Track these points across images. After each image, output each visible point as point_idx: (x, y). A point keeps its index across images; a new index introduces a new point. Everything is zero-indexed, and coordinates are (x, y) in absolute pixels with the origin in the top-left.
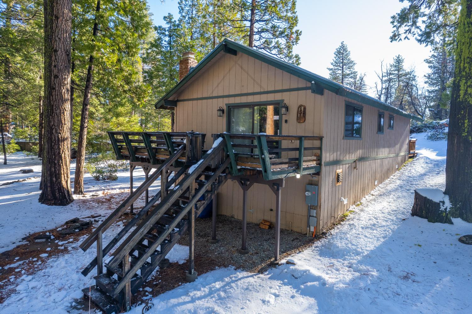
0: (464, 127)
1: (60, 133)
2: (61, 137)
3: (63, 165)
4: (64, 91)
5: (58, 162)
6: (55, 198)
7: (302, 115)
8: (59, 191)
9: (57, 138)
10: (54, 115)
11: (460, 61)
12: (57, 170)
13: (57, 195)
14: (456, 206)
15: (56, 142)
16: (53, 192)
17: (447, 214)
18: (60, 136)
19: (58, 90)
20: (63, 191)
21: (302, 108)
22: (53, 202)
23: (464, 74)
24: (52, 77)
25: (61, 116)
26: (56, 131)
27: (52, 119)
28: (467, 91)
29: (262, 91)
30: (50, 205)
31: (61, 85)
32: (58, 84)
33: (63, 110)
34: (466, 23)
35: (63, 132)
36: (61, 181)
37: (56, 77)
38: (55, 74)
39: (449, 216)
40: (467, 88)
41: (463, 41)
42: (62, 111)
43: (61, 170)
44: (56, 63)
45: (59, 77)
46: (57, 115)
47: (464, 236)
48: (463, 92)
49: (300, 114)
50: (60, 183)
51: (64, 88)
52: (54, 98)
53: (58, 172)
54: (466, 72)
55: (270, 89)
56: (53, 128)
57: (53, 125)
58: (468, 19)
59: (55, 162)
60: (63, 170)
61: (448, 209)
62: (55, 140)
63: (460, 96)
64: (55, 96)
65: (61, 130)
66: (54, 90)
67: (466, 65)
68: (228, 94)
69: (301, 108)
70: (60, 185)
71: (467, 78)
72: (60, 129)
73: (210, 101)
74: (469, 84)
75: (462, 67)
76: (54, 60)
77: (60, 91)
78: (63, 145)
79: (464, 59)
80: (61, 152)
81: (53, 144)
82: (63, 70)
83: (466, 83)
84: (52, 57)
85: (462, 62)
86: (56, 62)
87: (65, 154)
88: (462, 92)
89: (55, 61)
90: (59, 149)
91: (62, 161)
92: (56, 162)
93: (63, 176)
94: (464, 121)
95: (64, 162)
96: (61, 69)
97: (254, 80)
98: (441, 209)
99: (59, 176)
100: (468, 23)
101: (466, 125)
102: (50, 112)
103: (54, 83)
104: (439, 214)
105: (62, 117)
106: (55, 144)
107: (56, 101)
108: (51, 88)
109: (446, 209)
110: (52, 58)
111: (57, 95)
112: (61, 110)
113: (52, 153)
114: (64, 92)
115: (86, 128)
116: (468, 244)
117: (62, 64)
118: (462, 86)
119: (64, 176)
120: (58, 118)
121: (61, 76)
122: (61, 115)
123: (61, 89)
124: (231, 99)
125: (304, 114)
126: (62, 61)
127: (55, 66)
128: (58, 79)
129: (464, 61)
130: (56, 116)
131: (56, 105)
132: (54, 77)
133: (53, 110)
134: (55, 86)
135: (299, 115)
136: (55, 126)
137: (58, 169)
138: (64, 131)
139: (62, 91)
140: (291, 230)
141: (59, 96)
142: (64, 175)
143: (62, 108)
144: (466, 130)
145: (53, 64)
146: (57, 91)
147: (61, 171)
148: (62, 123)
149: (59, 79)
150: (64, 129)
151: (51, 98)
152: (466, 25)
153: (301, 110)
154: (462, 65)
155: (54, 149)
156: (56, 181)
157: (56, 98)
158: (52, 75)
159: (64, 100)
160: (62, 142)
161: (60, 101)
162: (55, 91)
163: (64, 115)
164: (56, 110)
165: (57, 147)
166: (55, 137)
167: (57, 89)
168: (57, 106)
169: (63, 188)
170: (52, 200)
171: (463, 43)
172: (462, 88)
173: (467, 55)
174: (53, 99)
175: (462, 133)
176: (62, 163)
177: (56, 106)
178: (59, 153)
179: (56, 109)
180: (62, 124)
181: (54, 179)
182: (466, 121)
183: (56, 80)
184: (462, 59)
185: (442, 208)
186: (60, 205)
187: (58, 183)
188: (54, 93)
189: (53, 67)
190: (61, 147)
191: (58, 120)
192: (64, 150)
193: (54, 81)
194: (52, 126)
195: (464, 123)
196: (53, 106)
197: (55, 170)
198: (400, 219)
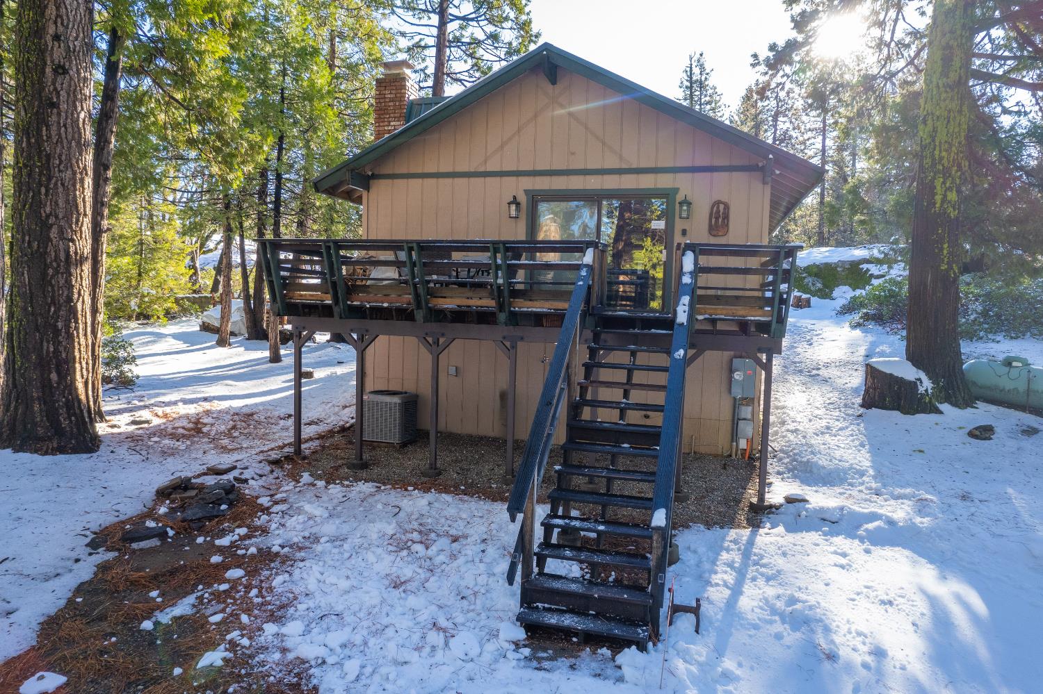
0: (943, 255)
1: (73, 241)
2: (76, 253)
3: (78, 333)
4: (82, 115)
5: (68, 327)
6: (59, 432)
7: (720, 220)
8: (68, 413)
9: (62, 256)
10: (56, 184)
11: (932, 146)
12: (61, 349)
13: (65, 424)
14: (938, 384)
15: (59, 266)
16: (52, 415)
17: (931, 399)
18: (72, 250)
19: (67, 112)
20: (77, 411)
21: (722, 207)
22: (55, 445)
23: (941, 168)
24: (48, 70)
25: (75, 190)
26: (61, 232)
27: (46, 195)
28: (945, 196)
29: (624, 166)
30: (46, 453)
31: (75, 96)
32: (68, 95)
33: (81, 173)
34: (941, 85)
35: (81, 237)
36: (74, 380)
37: (61, 70)
38: (56, 62)
39: (933, 400)
40: (945, 191)
41: (938, 113)
42: (78, 176)
43: (74, 348)
44: (61, 29)
45: (71, 73)
46: (63, 185)
47: (976, 429)
48: (941, 197)
49: (717, 219)
50: (72, 387)
51: (82, 109)
52: (53, 133)
53: (64, 355)
54: (943, 165)
55: (643, 165)
56: (52, 225)
57: (51, 214)
58: (945, 79)
59: (56, 326)
60: (79, 350)
61: (930, 391)
62: (55, 260)
63: (935, 204)
64: (59, 129)
65: (75, 231)
66: (55, 111)
67: (944, 154)
68: (531, 169)
69: (718, 208)
70: (70, 394)
71: (944, 175)
72: (71, 228)
73: (479, 181)
74: (948, 185)
75: (937, 157)
76: (53, 17)
77: (72, 114)
78: (80, 274)
79: (940, 142)
80: (76, 296)
81: (50, 271)
82: (81, 54)
83: (944, 183)
84: (46, 7)
85: (937, 148)
86: (59, 25)
87: (83, 302)
88: (938, 198)
89: (55, 23)
90: (71, 287)
91: (77, 322)
92: (60, 325)
93: (77, 365)
94: (942, 245)
95: (81, 326)
96: (74, 50)
97: (604, 143)
98: (919, 392)
99: (68, 369)
100: (944, 86)
101: (945, 252)
102: (41, 174)
103: (55, 89)
104: (920, 400)
105: (78, 193)
106: (57, 272)
107: (62, 142)
108: (41, 101)
109: (926, 391)
110: (48, 12)
111: (65, 126)
112: (74, 173)
113: (45, 297)
114: (84, 121)
115: (105, 232)
116: (984, 439)
117: (78, 36)
118: (938, 188)
119: (82, 368)
120: (68, 195)
121: (75, 70)
122: (74, 185)
123: (76, 109)
124: (538, 179)
125: (724, 219)
126: (78, 26)
127: (57, 37)
128: (67, 77)
129: (940, 147)
130: (60, 189)
131: (60, 155)
132: (55, 71)
133: (49, 169)
134: (58, 97)
135: (713, 220)
136: (57, 217)
137: (65, 348)
138: (84, 236)
139: (78, 117)
140: (695, 453)
141: (70, 130)
142: (80, 363)
143: (79, 167)
144: (946, 260)
145: (51, 30)
146: (63, 114)
147: (74, 352)
148: (78, 211)
149: (71, 79)
150: (83, 229)
151: (44, 133)
152: (942, 89)
153: (718, 211)
154: (937, 152)
155: (53, 287)
156: (59, 383)
157: (59, 135)
158: (46, 64)
159: (84, 145)
160: (77, 267)
161: (73, 144)
162: (59, 114)
163: (84, 189)
164: (60, 171)
165: (62, 282)
166: (55, 252)
167: (63, 106)
168: (64, 157)
169: (79, 401)
170: (50, 439)
171: (938, 117)
172: (939, 189)
173: (945, 138)
174: (49, 137)
175: (940, 266)
176: (77, 328)
177: (60, 159)
178: (70, 299)
179: (61, 168)
180: (79, 214)
181: (54, 376)
182: (946, 246)
183: (59, 79)
184: (937, 144)
185: (921, 390)
186: (75, 451)
187: (65, 387)
188: (54, 118)
189: (49, 38)
190: (73, 283)
191: (67, 201)
192: (82, 292)
193: (54, 83)
194: (48, 216)
195: (942, 249)
196: (48, 157)
197: (56, 351)
198: (853, 415)
